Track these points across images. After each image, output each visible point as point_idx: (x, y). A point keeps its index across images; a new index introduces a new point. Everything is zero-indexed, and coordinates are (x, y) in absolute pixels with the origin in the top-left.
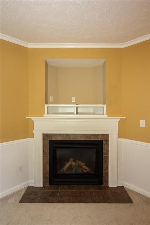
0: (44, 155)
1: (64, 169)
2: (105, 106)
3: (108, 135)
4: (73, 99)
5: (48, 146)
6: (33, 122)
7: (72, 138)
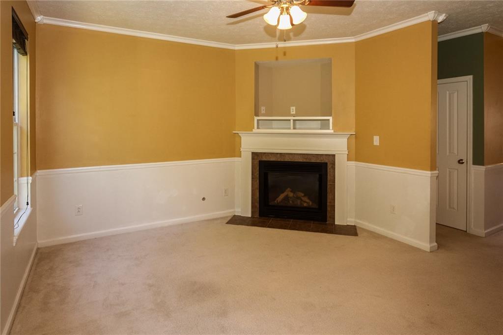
0: (253, 178)
1: (278, 199)
2: (330, 118)
3: (334, 156)
4: (293, 110)
5: (258, 168)
6: (241, 137)
7: (287, 159)
